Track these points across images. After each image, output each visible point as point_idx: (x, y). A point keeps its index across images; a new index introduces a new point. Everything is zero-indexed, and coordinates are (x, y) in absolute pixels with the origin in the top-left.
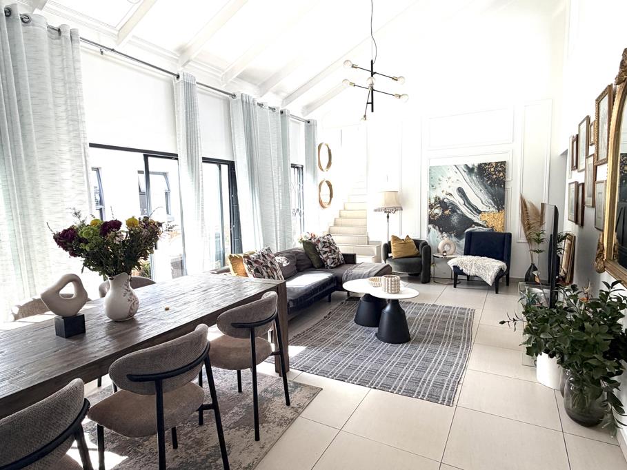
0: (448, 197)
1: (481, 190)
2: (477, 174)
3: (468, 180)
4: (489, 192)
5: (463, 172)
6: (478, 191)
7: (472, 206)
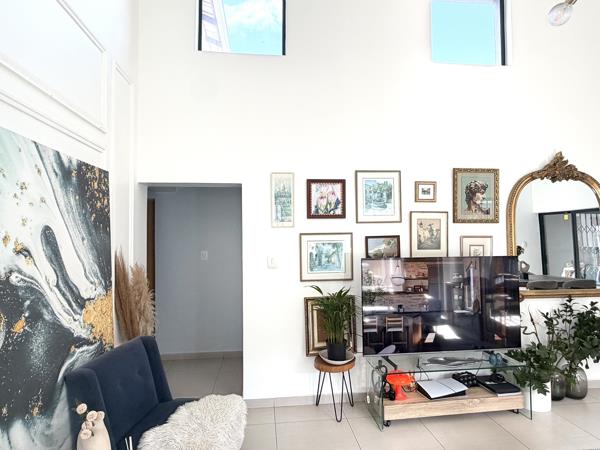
0: (22, 262)
1: (83, 239)
2: (75, 190)
3: (62, 204)
4: (93, 245)
5: (53, 176)
6: (78, 242)
7: (71, 289)
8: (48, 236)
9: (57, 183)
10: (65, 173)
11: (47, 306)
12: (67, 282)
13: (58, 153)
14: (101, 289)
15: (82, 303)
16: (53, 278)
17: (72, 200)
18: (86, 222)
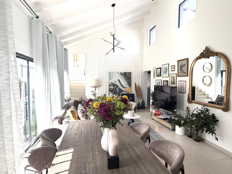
0: (115, 82)
2: (123, 75)
4: (127, 81)
6: (124, 81)
8: (119, 80)
9: (120, 75)
10: (122, 74)
11: (118, 86)
12: (122, 85)
13: (120, 72)
14: (128, 86)
15: (125, 87)
16: (119, 84)
17: (123, 77)
18: (125, 79)
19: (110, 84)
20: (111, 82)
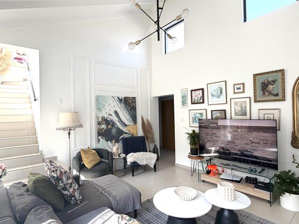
1: (126, 113)
2: (124, 103)
4: (130, 114)
5: (117, 101)
7: (122, 122)
8: (116, 112)
9: (118, 103)
10: (120, 100)
11: (116, 124)
12: (121, 121)
13: (118, 97)
14: (132, 124)
15: (126, 126)
16: (117, 120)
17: (122, 105)
18: (127, 109)
19: (100, 120)
20: (100, 115)
